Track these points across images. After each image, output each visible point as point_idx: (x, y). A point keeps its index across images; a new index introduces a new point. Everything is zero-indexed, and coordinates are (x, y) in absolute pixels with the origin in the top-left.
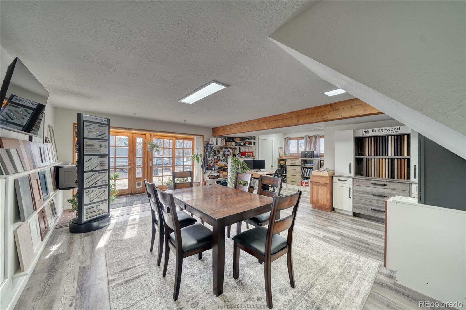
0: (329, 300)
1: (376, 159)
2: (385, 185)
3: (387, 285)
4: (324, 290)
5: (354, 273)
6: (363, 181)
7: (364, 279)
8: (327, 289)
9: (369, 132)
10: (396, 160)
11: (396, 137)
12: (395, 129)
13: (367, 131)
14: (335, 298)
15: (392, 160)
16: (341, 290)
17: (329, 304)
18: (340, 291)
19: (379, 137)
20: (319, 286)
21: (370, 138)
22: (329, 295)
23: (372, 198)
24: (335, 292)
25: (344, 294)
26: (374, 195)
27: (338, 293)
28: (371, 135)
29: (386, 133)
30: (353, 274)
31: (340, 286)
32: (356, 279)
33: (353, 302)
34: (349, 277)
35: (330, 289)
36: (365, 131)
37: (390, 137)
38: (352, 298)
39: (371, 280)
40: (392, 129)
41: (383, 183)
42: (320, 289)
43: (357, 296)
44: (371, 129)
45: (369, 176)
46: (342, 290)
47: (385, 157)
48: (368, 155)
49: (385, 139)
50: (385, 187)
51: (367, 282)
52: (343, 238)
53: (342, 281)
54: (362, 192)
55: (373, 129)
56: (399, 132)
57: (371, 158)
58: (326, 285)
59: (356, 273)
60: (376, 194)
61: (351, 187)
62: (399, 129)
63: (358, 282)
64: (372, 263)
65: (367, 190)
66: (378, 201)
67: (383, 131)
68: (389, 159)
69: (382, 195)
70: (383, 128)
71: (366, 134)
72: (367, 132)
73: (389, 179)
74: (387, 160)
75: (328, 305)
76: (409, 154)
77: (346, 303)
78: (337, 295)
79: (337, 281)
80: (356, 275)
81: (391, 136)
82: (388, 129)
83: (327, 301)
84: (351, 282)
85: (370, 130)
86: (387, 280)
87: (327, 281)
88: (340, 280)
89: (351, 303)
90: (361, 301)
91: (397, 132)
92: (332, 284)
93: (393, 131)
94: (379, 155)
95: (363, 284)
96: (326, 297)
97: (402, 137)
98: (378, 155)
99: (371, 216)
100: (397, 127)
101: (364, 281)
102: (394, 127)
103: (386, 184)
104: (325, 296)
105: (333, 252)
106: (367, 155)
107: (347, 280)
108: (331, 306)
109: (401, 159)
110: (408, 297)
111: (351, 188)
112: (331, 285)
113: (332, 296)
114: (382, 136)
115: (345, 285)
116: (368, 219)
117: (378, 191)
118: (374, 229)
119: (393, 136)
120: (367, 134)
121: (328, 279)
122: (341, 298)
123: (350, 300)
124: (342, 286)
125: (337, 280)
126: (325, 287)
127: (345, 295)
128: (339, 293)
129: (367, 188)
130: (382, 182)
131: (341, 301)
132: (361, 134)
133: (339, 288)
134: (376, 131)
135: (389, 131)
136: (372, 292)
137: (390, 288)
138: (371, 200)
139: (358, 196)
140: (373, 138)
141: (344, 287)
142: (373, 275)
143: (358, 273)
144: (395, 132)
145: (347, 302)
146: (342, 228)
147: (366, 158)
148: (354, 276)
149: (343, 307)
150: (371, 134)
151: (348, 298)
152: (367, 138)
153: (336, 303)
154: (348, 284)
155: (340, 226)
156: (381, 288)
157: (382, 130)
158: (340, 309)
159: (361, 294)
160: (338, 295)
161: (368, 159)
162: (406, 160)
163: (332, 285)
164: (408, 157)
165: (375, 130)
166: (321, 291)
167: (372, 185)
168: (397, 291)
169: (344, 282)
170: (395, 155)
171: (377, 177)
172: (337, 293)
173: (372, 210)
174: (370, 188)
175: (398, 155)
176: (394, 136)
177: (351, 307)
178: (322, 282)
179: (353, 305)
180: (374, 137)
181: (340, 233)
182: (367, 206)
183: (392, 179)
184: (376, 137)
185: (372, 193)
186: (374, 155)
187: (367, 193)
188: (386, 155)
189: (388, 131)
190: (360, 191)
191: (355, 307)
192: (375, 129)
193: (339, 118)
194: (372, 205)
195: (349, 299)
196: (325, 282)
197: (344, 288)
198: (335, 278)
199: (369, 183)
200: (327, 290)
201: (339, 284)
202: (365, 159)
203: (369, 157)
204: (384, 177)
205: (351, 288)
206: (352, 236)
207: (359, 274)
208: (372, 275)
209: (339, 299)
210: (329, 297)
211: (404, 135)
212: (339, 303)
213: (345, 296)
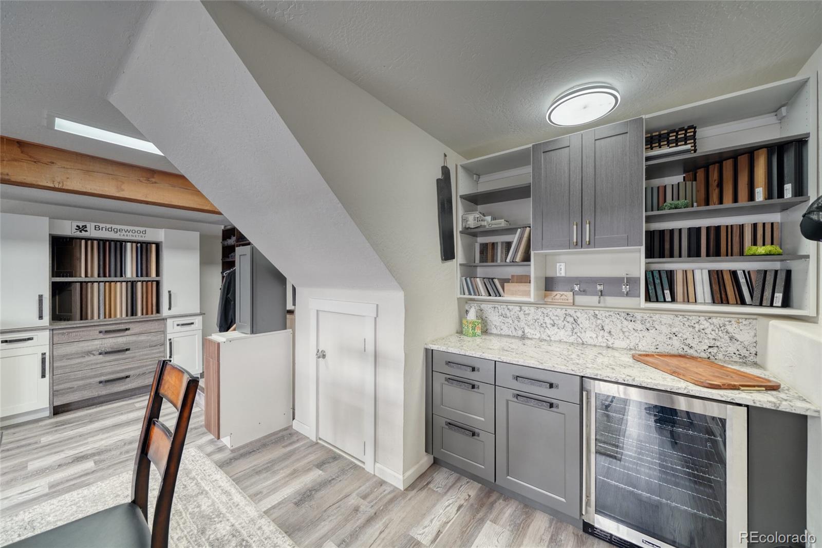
0: (219, 536)
1: (102, 284)
2: (127, 329)
3: (231, 459)
4: (196, 537)
5: (189, 481)
6: (80, 331)
7: (209, 476)
8: (196, 531)
9: (88, 229)
10: (139, 284)
11: (139, 245)
12: (139, 232)
13: (83, 226)
14: (218, 526)
15: (133, 284)
16: (209, 512)
17: (226, 538)
18: (211, 514)
19: (110, 241)
20: (184, 543)
21: (89, 242)
22: (208, 533)
23: (101, 361)
24: (208, 522)
25: (219, 511)
26: (107, 353)
27: (214, 518)
28: (92, 236)
29: (124, 235)
30: (191, 483)
31: (202, 509)
32: (203, 485)
33: (238, 505)
34: (193, 490)
35: (200, 527)
36: (77, 226)
37: (129, 245)
38: (230, 504)
39: (215, 469)
40: (134, 232)
41: (123, 327)
42: (189, 542)
43: (230, 495)
44: (93, 224)
45: (86, 319)
46: (212, 510)
47: (121, 279)
48: (86, 276)
49: (119, 245)
50: (127, 332)
51: (215, 474)
52: (97, 458)
53: (195, 503)
54: (77, 354)
55: (96, 224)
56: (145, 237)
57: (93, 282)
58: (189, 530)
59: (193, 479)
60: (110, 350)
61: (46, 350)
62: (145, 233)
63: (209, 484)
64: (187, 453)
65: (90, 348)
66: (112, 363)
67: (117, 232)
68: (127, 282)
69: (121, 349)
70: (119, 227)
71: (81, 232)
72: (83, 229)
73: (127, 318)
74: (124, 284)
75: (227, 540)
76: (158, 274)
77: (235, 515)
78: (215, 521)
79: (190, 510)
80: (196, 481)
81: (132, 242)
82: (127, 230)
83: (218, 540)
84: (203, 492)
85: (91, 226)
86: (224, 455)
87: (179, 525)
88: (191, 504)
89: (237, 508)
90: (240, 495)
91: (142, 236)
92: (191, 520)
93: (134, 234)
94: (110, 276)
95: (216, 480)
96: (211, 539)
97: (149, 247)
98: (107, 275)
99: (99, 397)
100: (142, 229)
101: (211, 477)
102: (137, 229)
103: (127, 327)
104: (209, 539)
105: (119, 489)
106: (83, 275)
107: (197, 496)
108: (230, 537)
109: (147, 282)
110: (254, 451)
111: (47, 354)
112: (192, 522)
113: (213, 529)
114: (116, 241)
115: (205, 503)
116: (89, 406)
117: (114, 343)
118: (122, 414)
119: (135, 242)
120: (83, 231)
121: (178, 522)
122: (223, 517)
123: (233, 507)
124: (203, 507)
125: (188, 510)
126: (191, 533)
127: (221, 510)
128: (213, 516)
129: (89, 343)
130: (120, 325)
131: (228, 520)
132: (67, 229)
133: (205, 513)
134: (104, 229)
135: (129, 234)
136: (233, 478)
137: (235, 459)
138: (98, 366)
139: (67, 366)
140: (95, 243)
141: (206, 505)
142: (209, 462)
143: (194, 477)
144: (139, 236)
145: (233, 512)
146: (66, 447)
147: (81, 283)
148: (196, 484)
149: (239, 522)
150: (92, 233)
151: (227, 508)
152: (83, 242)
153: (228, 528)
154: (205, 497)
155: (55, 447)
156: (231, 467)
157: (115, 230)
158: (240, 526)
159: (230, 490)
160: (215, 519)
161: (84, 284)
162: (154, 284)
163: (194, 520)
164: (157, 279)
165: (101, 228)
166: (196, 543)
167: (101, 335)
168: (243, 456)
169: (198, 501)
170: (137, 276)
171: (105, 317)
172: (212, 520)
173: (101, 385)
174: (97, 342)
175: (142, 276)
176: (137, 243)
177: (244, 510)
178: (177, 534)
179: (241, 507)
180: (99, 240)
181: (77, 455)
182: (88, 381)
183: (134, 317)
184: (103, 242)
185: (100, 351)
186: (99, 276)
187: (89, 353)
188: (121, 276)
189: (126, 232)
190: (72, 354)
191: (245, 506)
192: (101, 225)
193: (52, 185)
194: (102, 375)
195: (230, 508)
196: (180, 529)
197: (208, 506)
198: (182, 510)
199: (94, 332)
200: (198, 532)
201: (196, 510)
202: (78, 285)
203: (87, 280)
204: (118, 316)
205: (213, 497)
206: (106, 445)
207: (196, 476)
208: (209, 464)
209: (224, 521)
210: (212, 534)
211: (151, 243)
212: (230, 524)
213: (224, 511)
